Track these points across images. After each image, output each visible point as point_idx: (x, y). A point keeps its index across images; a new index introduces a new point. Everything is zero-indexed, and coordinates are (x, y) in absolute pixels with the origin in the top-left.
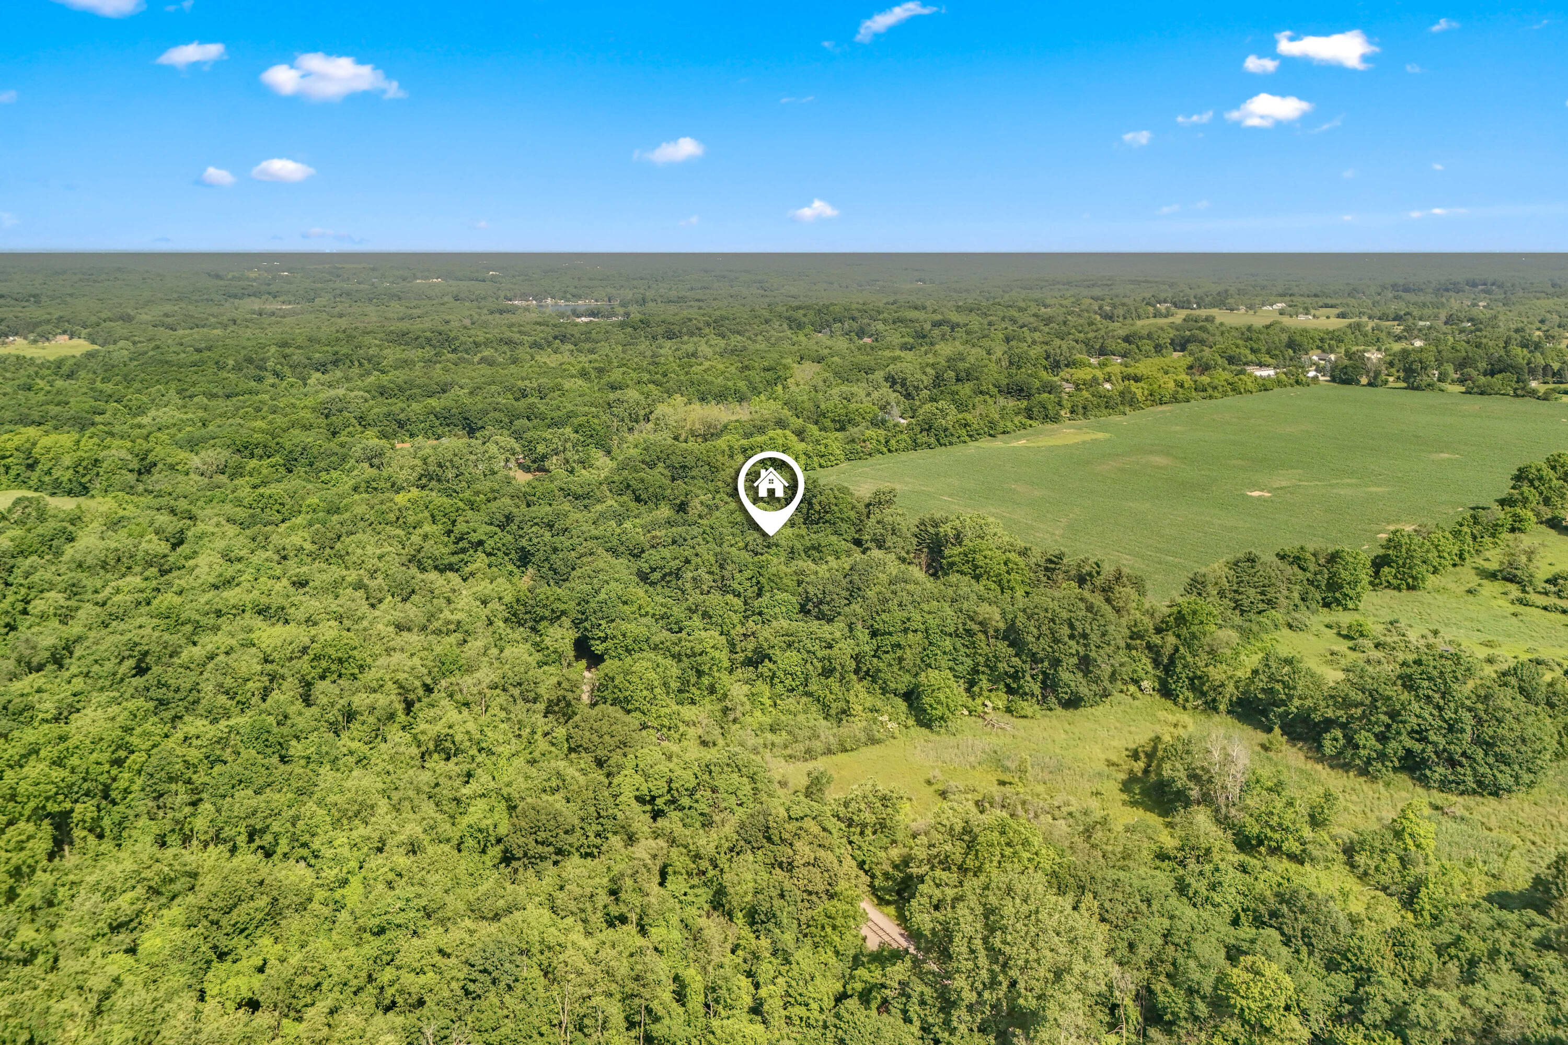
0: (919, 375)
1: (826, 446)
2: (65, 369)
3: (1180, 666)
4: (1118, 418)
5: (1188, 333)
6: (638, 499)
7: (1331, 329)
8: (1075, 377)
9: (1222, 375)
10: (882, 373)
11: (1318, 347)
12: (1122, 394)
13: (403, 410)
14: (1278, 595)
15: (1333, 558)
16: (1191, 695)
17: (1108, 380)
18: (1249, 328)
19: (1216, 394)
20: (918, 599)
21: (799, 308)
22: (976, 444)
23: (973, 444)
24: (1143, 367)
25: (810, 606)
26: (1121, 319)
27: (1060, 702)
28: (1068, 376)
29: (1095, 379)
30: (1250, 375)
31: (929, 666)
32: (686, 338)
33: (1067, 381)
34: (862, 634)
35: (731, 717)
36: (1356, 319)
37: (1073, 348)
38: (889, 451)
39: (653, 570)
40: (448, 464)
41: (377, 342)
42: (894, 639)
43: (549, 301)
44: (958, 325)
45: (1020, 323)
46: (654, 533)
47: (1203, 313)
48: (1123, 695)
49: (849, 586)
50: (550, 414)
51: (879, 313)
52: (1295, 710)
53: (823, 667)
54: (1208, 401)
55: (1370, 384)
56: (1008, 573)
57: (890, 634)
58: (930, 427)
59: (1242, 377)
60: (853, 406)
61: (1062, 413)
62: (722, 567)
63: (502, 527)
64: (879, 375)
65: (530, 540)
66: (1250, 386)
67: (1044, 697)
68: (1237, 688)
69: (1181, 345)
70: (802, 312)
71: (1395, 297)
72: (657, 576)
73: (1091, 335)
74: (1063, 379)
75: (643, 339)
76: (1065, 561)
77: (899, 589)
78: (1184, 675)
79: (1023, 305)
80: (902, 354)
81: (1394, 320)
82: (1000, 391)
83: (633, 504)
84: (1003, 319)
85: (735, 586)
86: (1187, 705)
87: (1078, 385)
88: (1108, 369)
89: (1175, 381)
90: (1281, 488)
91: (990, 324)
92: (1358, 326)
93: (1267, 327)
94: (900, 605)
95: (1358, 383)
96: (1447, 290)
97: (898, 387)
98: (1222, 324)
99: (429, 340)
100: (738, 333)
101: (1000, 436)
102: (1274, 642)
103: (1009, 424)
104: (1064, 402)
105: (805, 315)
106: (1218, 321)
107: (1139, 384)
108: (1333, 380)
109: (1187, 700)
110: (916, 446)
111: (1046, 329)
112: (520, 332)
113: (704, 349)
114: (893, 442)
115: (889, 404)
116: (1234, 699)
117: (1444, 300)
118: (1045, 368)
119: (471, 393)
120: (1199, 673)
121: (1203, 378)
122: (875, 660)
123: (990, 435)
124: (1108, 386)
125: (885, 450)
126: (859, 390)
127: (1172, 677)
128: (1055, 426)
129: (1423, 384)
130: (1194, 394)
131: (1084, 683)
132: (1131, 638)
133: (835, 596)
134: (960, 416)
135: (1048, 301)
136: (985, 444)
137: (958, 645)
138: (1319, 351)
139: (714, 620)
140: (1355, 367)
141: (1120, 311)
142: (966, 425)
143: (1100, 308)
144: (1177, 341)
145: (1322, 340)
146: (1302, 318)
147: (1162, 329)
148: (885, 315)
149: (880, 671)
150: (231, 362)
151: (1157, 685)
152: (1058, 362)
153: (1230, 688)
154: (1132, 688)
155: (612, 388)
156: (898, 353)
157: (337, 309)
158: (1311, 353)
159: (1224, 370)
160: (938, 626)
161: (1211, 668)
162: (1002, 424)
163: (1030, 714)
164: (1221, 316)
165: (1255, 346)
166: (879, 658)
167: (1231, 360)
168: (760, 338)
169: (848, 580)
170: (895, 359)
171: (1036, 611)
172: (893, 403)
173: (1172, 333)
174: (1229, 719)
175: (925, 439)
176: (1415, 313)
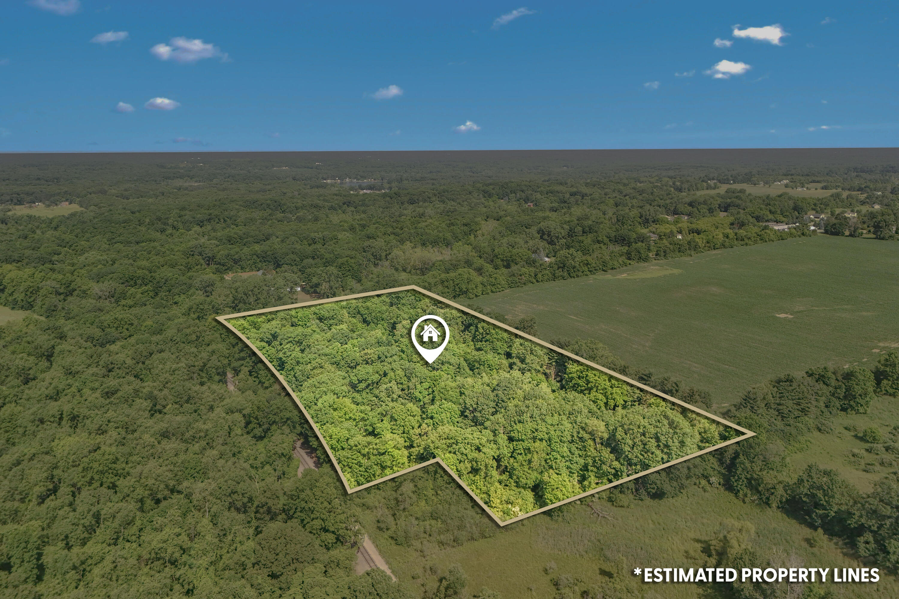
0: (559, 230)
1: (496, 279)
2: (54, 224)
3: (740, 469)
4: (687, 259)
5: (729, 200)
6: (365, 321)
7: (820, 197)
8: (659, 231)
9: (753, 230)
10: (536, 228)
11: (813, 209)
12: (689, 243)
13: (237, 253)
14: (809, 405)
15: (848, 376)
16: (749, 492)
17: (680, 232)
18: (768, 197)
19: (750, 242)
20: (545, 412)
21: (490, 184)
22: (594, 276)
23: (592, 277)
24: (702, 224)
25: (467, 413)
26: (686, 190)
27: (649, 493)
28: (654, 230)
29: (672, 232)
30: (772, 230)
31: (551, 467)
32: (421, 203)
33: (654, 233)
34: (502, 439)
35: (402, 507)
36: (834, 191)
37: (657, 211)
38: (537, 281)
39: (360, 382)
40: (250, 293)
41: (237, 207)
42: (526, 444)
43: (347, 180)
44: (586, 195)
45: (624, 194)
46: (366, 351)
47: (738, 187)
48: (696, 487)
49: (496, 399)
50: (327, 256)
51: (538, 187)
52: (834, 514)
53: (472, 467)
54: (745, 247)
55: (851, 235)
56: (611, 387)
57: (523, 440)
58: (564, 266)
59: (767, 231)
60: (515, 251)
61: (650, 255)
62: (409, 379)
63: (269, 343)
64: (533, 230)
65: (285, 353)
66: (772, 237)
67: (637, 490)
68: (786, 491)
69: (726, 208)
70: (492, 187)
71: (857, 176)
72: (363, 385)
73: (668, 201)
74: (651, 232)
75: (396, 204)
76: (653, 379)
77: (531, 405)
78: (743, 476)
79: (626, 181)
80: (550, 215)
81: (858, 190)
82: (610, 240)
83: (360, 325)
84: (614, 191)
85: (417, 394)
86: (746, 499)
87: (660, 236)
88: (680, 225)
89: (723, 233)
90: (799, 312)
91: (606, 194)
92: (838, 195)
93: (780, 196)
94: (531, 417)
95: (843, 234)
96: (888, 171)
97: (546, 237)
98: (750, 195)
99: (268, 206)
100: (453, 200)
101: (610, 271)
102: (809, 444)
103: (616, 263)
104: (652, 248)
105: (493, 189)
106: (748, 192)
107: (700, 236)
108: (826, 232)
109: (746, 495)
110: (555, 278)
111: (640, 197)
112: (324, 200)
113: (429, 211)
114: (540, 275)
115: (539, 249)
116: (784, 500)
117: (887, 177)
118: (640, 223)
119: (282, 241)
120: (755, 476)
121: (741, 231)
122: (512, 460)
123: (604, 270)
124: (680, 237)
125: (534, 281)
126: (519, 240)
127: (734, 476)
128: (646, 264)
129: (887, 236)
130: (736, 242)
131: (667, 480)
132: (702, 441)
133: (485, 407)
134: (584, 258)
135: (641, 179)
136: (600, 276)
137: (574, 449)
138: (814, 212)
139: (398, 422)
140: (841, 224)
141: (686, 186)
142: (587, 264)
143: (674, 184)
144: (722, 205)
145: (815, 205)
146: (799, 189)
147: (713, 198)
148: (542, 188)
149: (515, 470)
150: (147, 220)
151: (722, 481)
152: (648, 219)
153: (780, 491)
154: (703, 482)
155: (368, 237)
156: (548, 213)
157: (224, 186)
158: (808, 213)
159: (754, 226)
160: (558, 437)
161: (764, 473)
162: (611, 263)
163: (626, 504)
164: (749, 189)
165: (773, 210)
166: (515, 458)
167: (758, 219)
168: (465, 203)
169: (494, 394)
170: (544, 218)
171: (631, 427)
172: (541, 249)
173: (719, 201)
174: (779, 514)
175: (561, 273)
176: (871, 186)
